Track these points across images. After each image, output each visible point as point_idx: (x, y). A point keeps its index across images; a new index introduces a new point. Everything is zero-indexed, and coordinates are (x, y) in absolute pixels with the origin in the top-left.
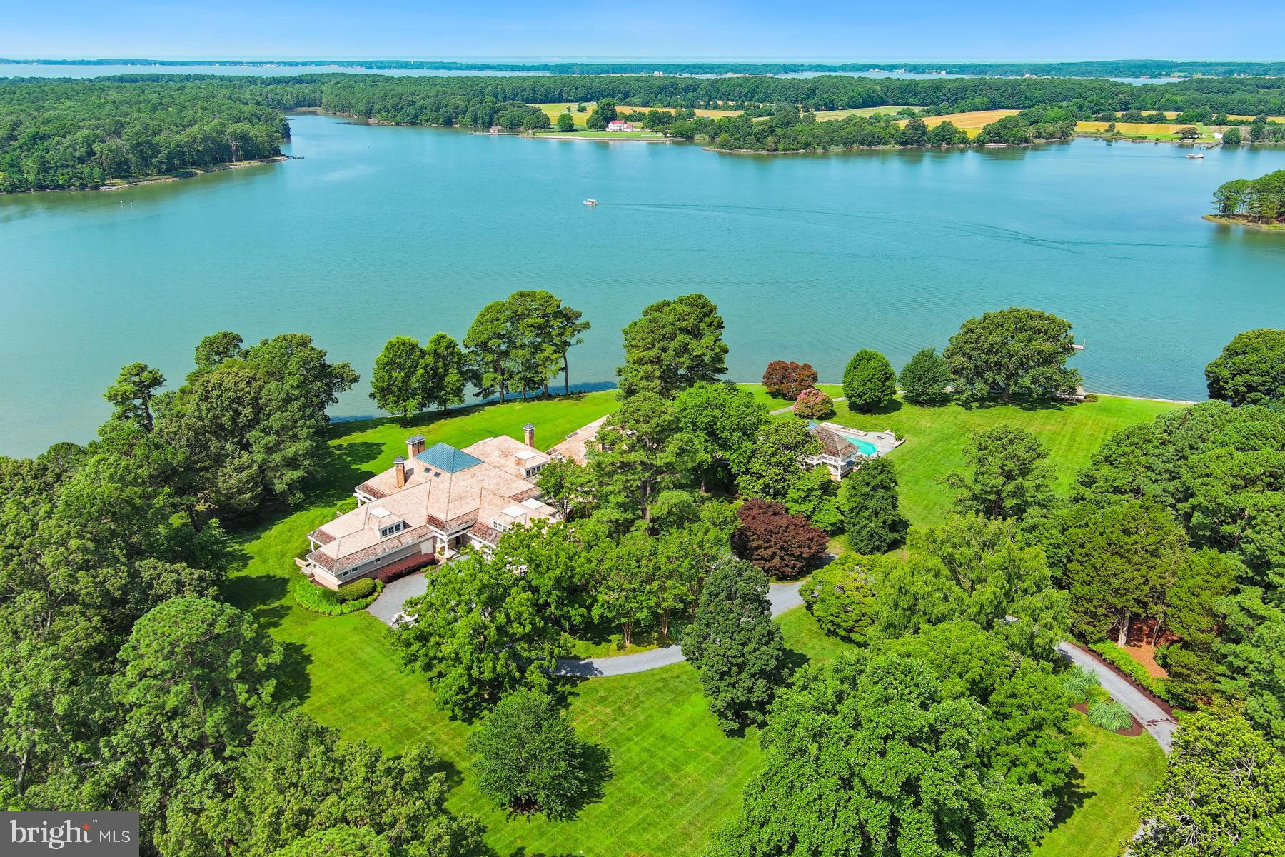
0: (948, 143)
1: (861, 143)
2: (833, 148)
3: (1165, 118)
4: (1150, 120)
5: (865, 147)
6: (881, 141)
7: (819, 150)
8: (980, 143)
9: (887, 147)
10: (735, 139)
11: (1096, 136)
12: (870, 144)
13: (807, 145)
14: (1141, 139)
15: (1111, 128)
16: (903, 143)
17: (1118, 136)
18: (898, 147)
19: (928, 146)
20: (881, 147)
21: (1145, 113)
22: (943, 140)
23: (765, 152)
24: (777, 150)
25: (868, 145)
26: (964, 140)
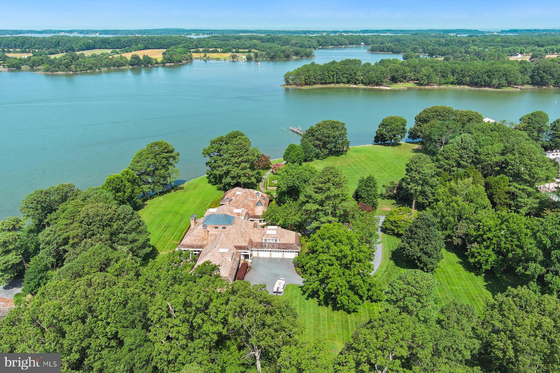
0: (151, 64)
1: (114, 66)
2: (103, 69)
3: (218, 51)
4: (213, 52)
5: (116, 68)
6: (122, 65)
7: (97, 70)
8: (163, 64)
9: (126, 67)
10: (53, 67)
11: (200, 58)
12: (118, 66)
13: (91, 68)
14: (218, 59)
15: (205, 55)
16: (132, 65)
17: (209, 59)
18: (130, 67)
19: (143, 66)
20: (123, 67)
21: (211, 49)
22: (148, 63)
23: (71, 73)
24: (77, 71)
25: (117, 67)
26: (157, 63)
